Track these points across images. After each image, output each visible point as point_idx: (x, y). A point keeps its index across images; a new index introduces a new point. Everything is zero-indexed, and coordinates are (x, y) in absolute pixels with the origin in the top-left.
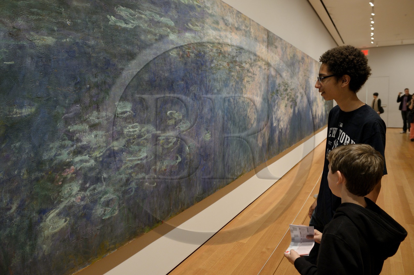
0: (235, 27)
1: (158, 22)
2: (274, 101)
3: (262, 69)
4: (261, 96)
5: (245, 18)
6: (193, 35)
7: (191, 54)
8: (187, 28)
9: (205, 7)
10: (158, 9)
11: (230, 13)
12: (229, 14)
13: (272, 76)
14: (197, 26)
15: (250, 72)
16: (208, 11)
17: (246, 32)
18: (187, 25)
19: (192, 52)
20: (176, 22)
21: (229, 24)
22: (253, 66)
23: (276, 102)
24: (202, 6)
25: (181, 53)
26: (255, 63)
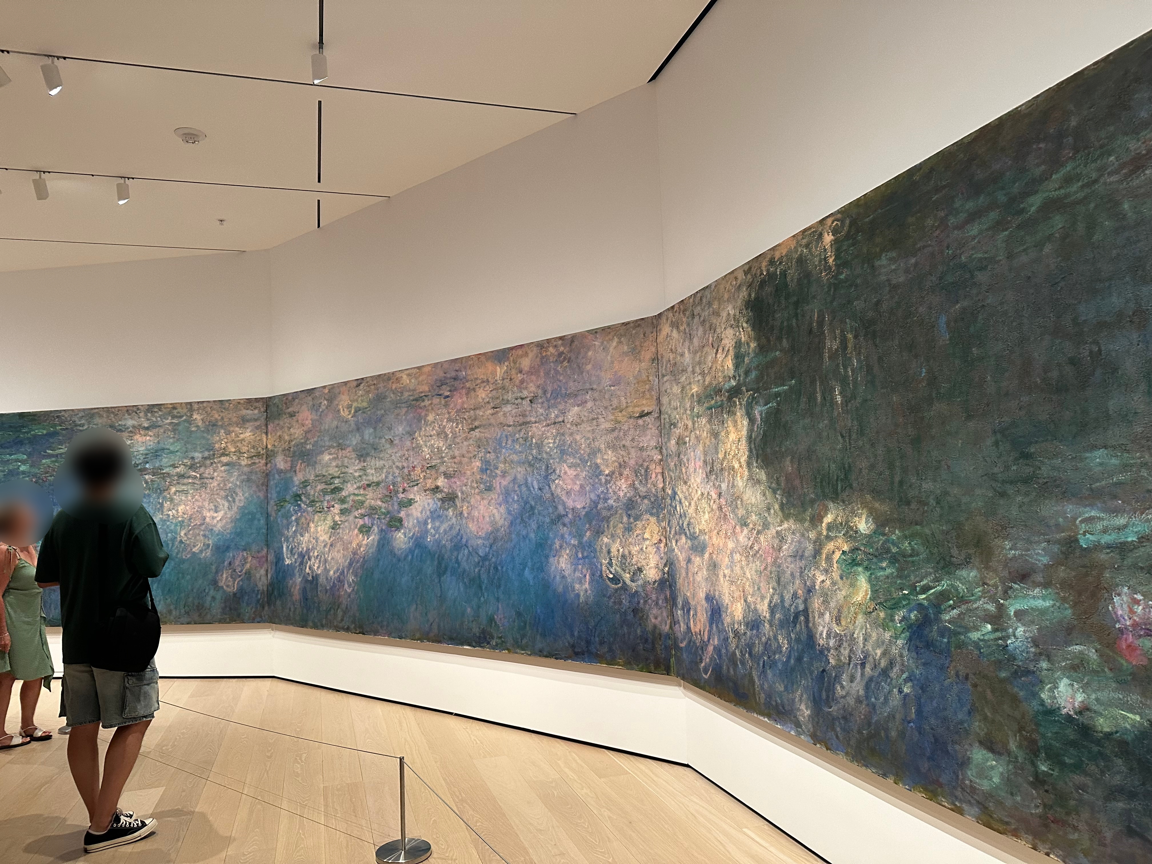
0: (144, 427)
1: (8, 460)
2: (287, 516)
3: (240, 465)
4: (235, 509)
5: (174, 407)
6: (53, 459)
7: (49, 478)
8: (44, 456)
9: (76, 425)
10: (8, 451)
11: (129, 414)
12: (127, 416)
13: (280, 472)
14: (60, 449)
15: (189, 477)
16: (81, 428)
17: (177, 424)
18: (46, 452)
19: (51, 476)
20: (30, 455)
21: (128, 428)
22: (200, 466)
23: (293, 518)
24: (69, 427)
25: (34, 480)
26: (208, 462)
